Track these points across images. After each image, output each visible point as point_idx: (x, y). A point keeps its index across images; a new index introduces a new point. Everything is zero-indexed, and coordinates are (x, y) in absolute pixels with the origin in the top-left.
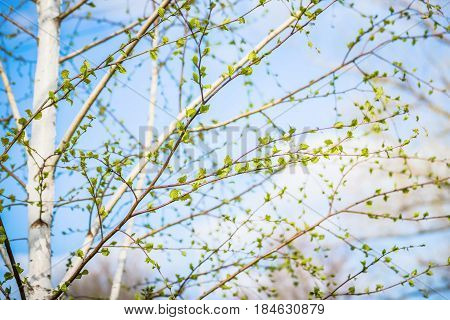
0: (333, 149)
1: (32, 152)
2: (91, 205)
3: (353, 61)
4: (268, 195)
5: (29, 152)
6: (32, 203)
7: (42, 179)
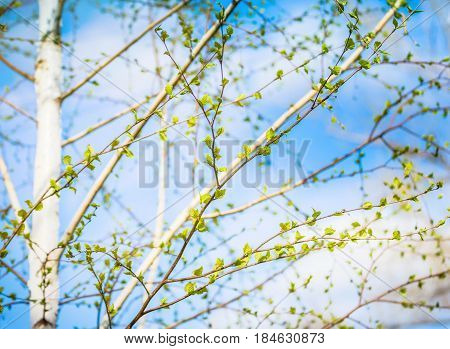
0: (361, 233)
1: (33, 245)
2: (99, 302)
3: (381, 136)
4: (293, 285)
5: (31, 245)
6: (34, 301)
7: (45, 274)
